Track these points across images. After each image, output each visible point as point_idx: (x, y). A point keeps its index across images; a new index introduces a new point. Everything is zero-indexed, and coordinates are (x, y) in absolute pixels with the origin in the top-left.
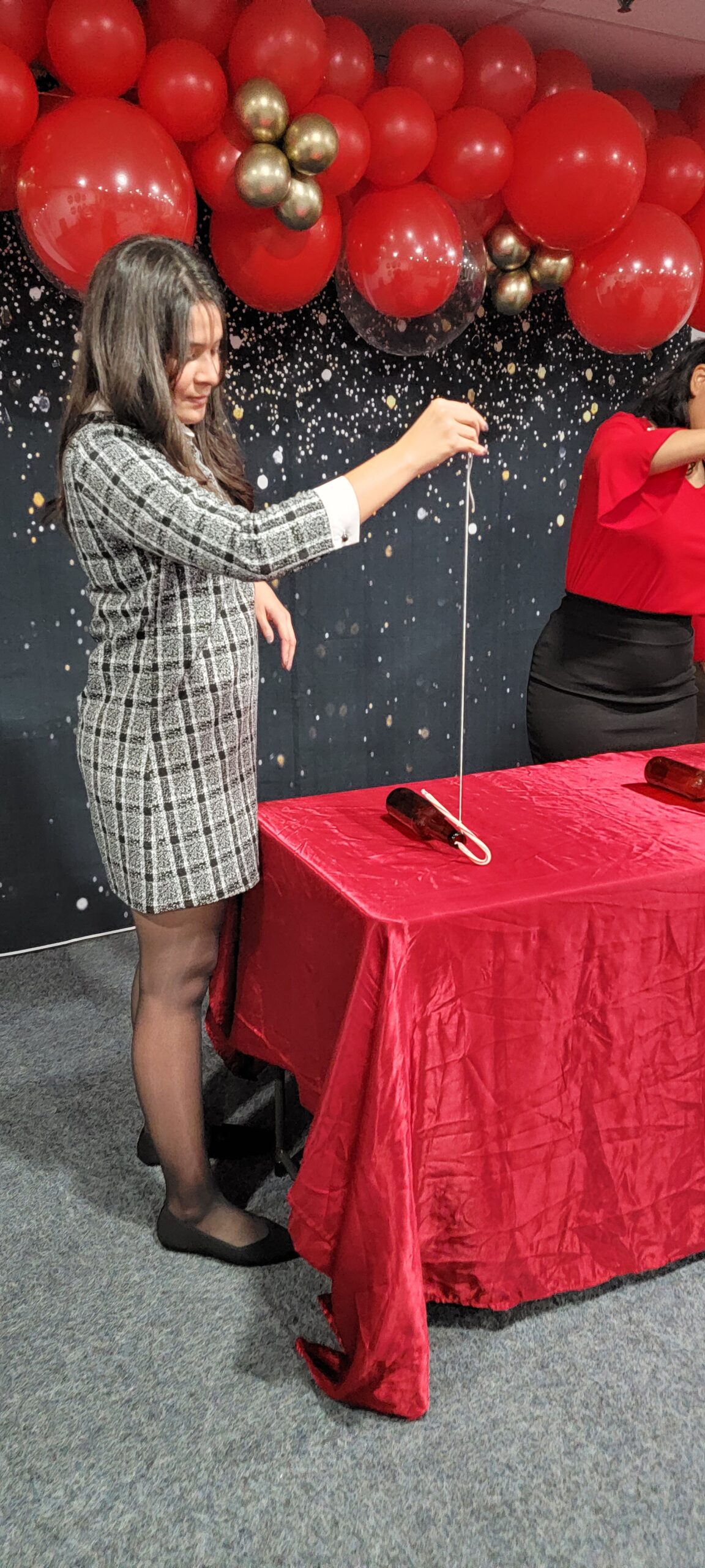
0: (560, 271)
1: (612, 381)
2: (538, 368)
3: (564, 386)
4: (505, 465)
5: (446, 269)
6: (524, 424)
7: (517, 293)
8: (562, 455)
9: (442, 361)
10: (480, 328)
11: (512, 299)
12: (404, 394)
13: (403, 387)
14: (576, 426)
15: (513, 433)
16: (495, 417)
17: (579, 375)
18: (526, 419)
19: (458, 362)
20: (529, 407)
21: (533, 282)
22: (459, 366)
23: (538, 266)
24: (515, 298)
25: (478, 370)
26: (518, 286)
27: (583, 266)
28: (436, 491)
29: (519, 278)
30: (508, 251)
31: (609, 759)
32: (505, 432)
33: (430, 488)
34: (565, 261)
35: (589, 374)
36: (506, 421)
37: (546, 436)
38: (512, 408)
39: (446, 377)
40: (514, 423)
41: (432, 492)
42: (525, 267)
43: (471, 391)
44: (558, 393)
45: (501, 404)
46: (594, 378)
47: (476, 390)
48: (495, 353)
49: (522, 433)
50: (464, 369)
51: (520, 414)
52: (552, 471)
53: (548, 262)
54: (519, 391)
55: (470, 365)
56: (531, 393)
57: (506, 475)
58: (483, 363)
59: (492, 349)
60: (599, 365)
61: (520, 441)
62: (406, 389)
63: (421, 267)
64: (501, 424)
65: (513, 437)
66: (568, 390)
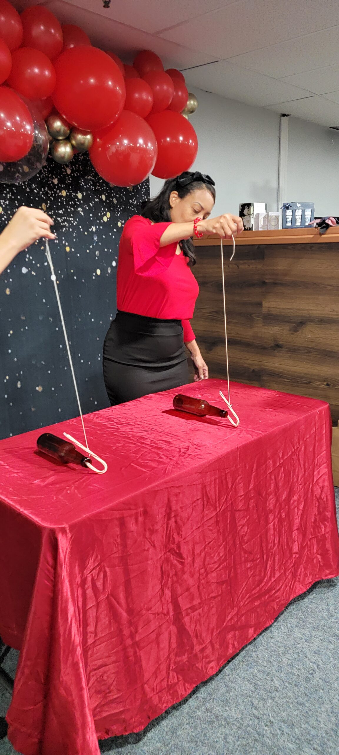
0: (87, 142)
1: (115, 201)
2: (77, 193)
3: (92, 203)
4: (67, 244)
5: (25, 135)
6: (74, 222)
7: (65, 153)
8: (95, 239)
9: (26, 188)
10: (45, 171)
11: (62, 155)
12: (6, 205)
13: (5, 201)
14: (100, 224)
15: (69, 227)
16: (58, 219)
17: (99, 198)
18: (75, 220)
19: (35, 189)
20: (76, 214)
21: (73, 147)
22: (35, 191)
23: (75, 138)
24: (64, 155)
25: (46, 194)
26: (65, 149)
27: (98, 140)
28: (31, 258)
29: (65, 144)
30: (58, 129)
31: (151, 397)
32: (65, 226)
33: (28, 256)
34: (89, 137)
35: (104, 197)
36: (64, 221)
37: (86, 228)
38: (68, 214)
39: (29, 196)
40: (69, 222)
41: (29, 258)
42: (68, 139)
43: (44, 204)
44: (89, 206)
45: (61, 212)
46: (106, 199)
47: (46, 204)
48: (54, 185)
49: (72, 226)
50: (38, 192)
51: (71, 217)
52: (91, 247)
53: (80, 137)
54: (70, 205)
55: (42, 191)
56: (75, 206)
57: (68, 249)
58: (48, 190)
59: (52, 183)
60: (107, 193)
61: (73, 232)
62: (7, 202)
63: (11, 134)
64: (63, 222)
65: (69, 229)
66: (94, 205)
